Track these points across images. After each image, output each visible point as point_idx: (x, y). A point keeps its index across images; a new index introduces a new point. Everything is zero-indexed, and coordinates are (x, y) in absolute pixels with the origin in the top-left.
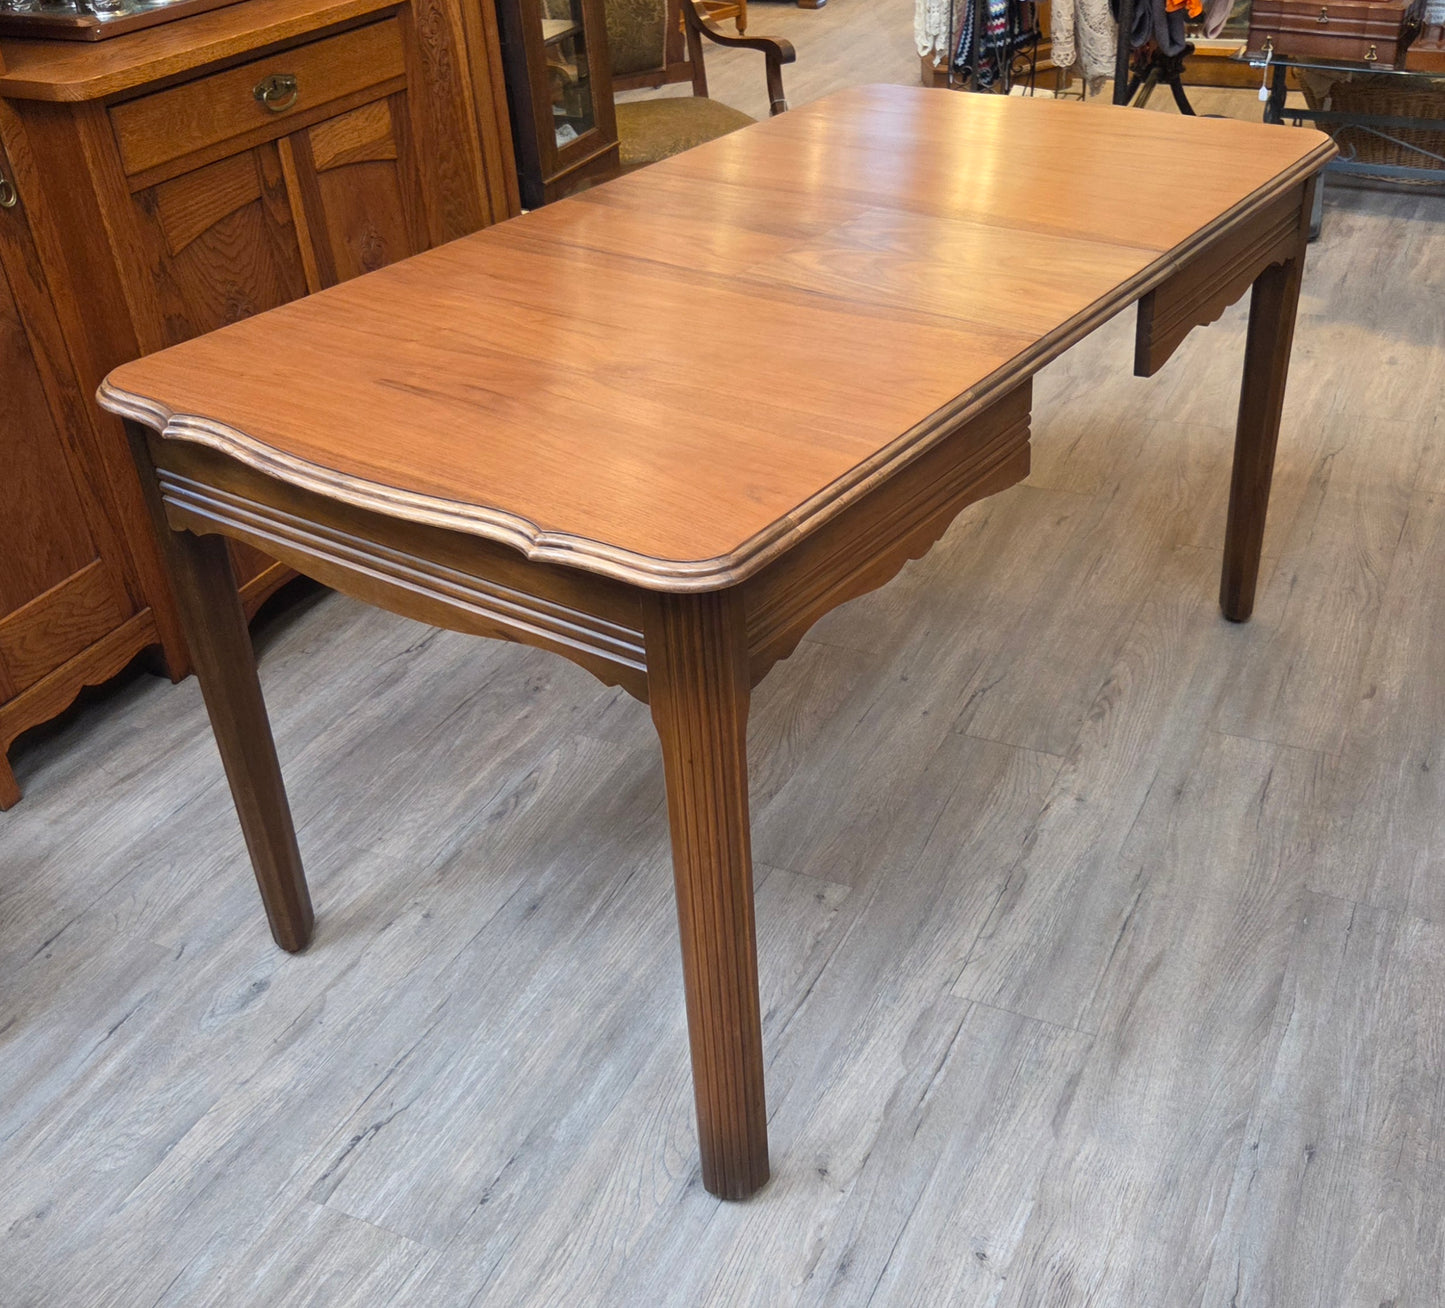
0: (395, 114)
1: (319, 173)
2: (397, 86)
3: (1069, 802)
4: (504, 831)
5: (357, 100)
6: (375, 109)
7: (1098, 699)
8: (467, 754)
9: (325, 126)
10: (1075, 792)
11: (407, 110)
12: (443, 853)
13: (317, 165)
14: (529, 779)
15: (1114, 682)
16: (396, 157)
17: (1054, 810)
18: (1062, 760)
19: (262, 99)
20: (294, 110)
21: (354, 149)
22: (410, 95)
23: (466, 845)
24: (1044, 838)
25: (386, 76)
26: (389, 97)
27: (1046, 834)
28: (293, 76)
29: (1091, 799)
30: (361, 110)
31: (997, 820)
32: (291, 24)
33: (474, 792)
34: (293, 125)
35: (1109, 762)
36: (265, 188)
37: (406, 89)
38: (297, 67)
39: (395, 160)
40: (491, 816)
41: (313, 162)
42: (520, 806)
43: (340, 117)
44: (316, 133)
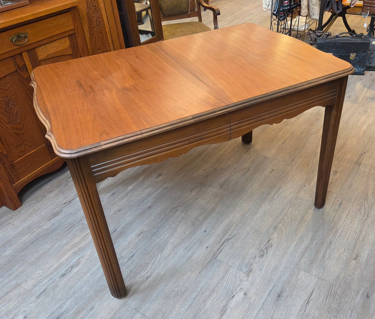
0: (71, 41)
1: (40, 61)
2: (72, 32)
3: (241, 294)
4: (62, 282)
5: (55, 38)
6: (63, 40)
7: (263, 249)
8: (64, 248)
9: (43, 47)
10: (245, 290)
11: (76, 39)
12: (41, 290)
13: (40, 59)
14: (78, 260)
15: (271, 241)
16: (72, 53)
17: (236, 297)
18: (244, 274)
19: (13, 41)
20: (26, 44)
21: (55, 53)
22: (77, 35)
23: (49, 287)
24: (229, 310)
25: (66, 30)
26: (69, 36)
27: (230, 308)
28: (27, 33)
29: (249, 295)
30: (57, 41)
31: (215, 300)
32: (22, 18)
33: (60, 264)
34: (28, 48)
35: (260, 277)
36: (18, 67)
37: (75, 33)
38: (28, 30)
39: (72, 54)
40: (61, 275)
41: (37, 58)
42: (71, 272)
43: (49, 44)
44: (39, 49)
